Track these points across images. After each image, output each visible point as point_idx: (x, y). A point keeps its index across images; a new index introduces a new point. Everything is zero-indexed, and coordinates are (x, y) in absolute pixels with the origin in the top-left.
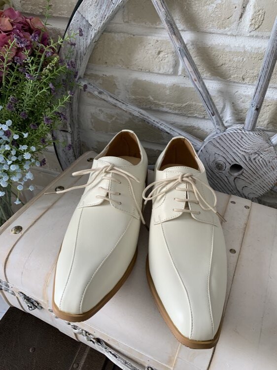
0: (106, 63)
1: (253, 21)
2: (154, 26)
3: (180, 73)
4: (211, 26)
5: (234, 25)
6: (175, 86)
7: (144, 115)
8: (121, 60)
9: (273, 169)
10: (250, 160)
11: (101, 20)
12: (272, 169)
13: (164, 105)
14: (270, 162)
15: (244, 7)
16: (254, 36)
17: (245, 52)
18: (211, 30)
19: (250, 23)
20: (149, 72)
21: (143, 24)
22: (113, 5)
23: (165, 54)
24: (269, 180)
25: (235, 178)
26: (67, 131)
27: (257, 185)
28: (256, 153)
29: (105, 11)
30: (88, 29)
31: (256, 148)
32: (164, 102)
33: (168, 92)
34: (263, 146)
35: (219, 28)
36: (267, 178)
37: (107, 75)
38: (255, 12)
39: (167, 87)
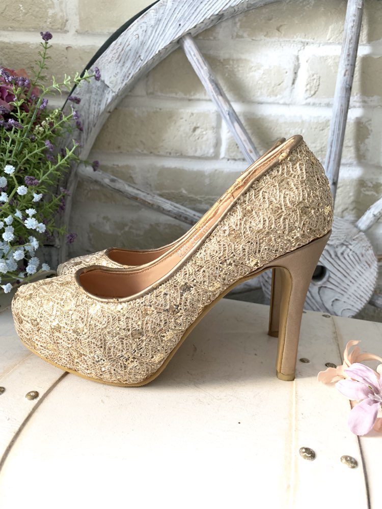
0: (119, 148)
1: (308, 87)
2: (188, 96)
3: (222, 155)
4: (259, 94)
5: (286, 93)
6: (217, 172)
7: (179, 209)
8: (141, 141)
9: (369, 265)
10: (336, 255)
11: (123, 80)
12: (367, 266)
13: (202, 200)
14: (362, 256)
15: (296, 73)
16: (311, 104)
17: (303, 122)
18: (261, 99)
19: (305, 89)
20: (181, 156)
21: (174, 95)
22: (140, 61)
23: (203, 130)
24: (367, 284)
25: (320, 288)
26: (52, 246)
27: (352, 295)
28: (343, 244)
29: (129, 69)
30: (103, 91)
31: (342, 236)
32: (203, 196)
33: (207, 181)
34: (350, 232)
35: (269, 95)
36: (363, 280)
37: (120, 165)
38: (309, 77)
39: (206, 174)
